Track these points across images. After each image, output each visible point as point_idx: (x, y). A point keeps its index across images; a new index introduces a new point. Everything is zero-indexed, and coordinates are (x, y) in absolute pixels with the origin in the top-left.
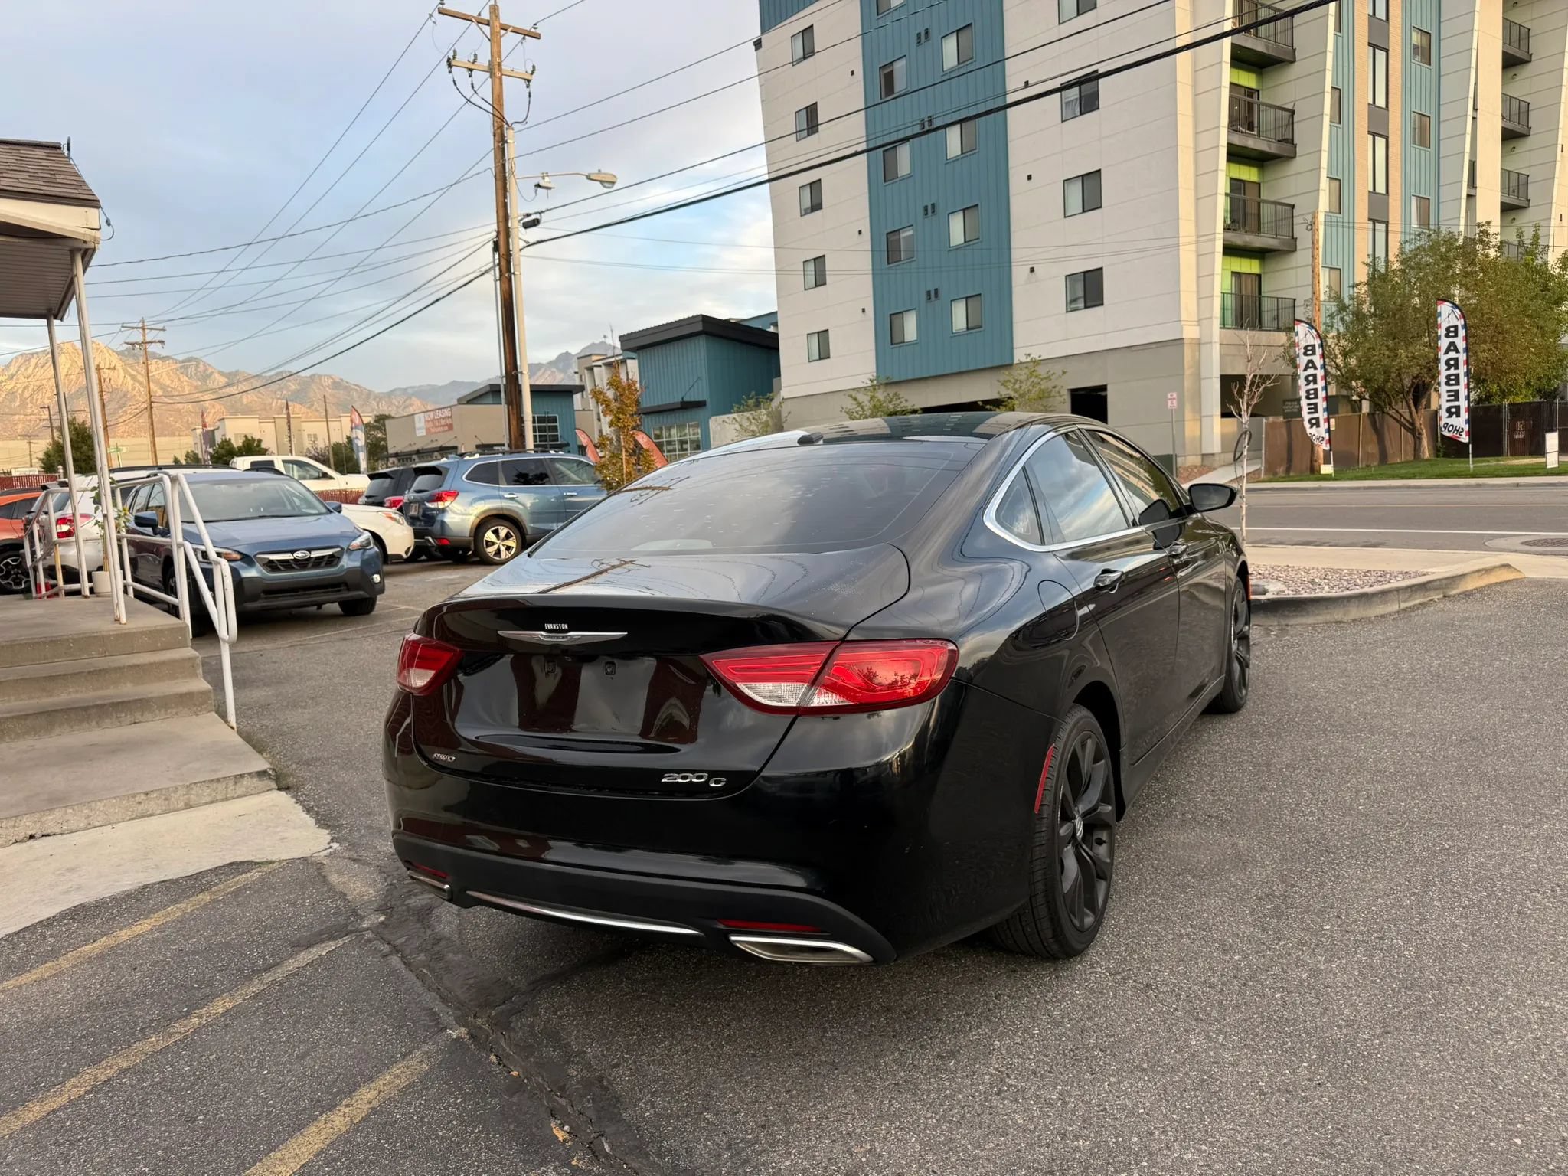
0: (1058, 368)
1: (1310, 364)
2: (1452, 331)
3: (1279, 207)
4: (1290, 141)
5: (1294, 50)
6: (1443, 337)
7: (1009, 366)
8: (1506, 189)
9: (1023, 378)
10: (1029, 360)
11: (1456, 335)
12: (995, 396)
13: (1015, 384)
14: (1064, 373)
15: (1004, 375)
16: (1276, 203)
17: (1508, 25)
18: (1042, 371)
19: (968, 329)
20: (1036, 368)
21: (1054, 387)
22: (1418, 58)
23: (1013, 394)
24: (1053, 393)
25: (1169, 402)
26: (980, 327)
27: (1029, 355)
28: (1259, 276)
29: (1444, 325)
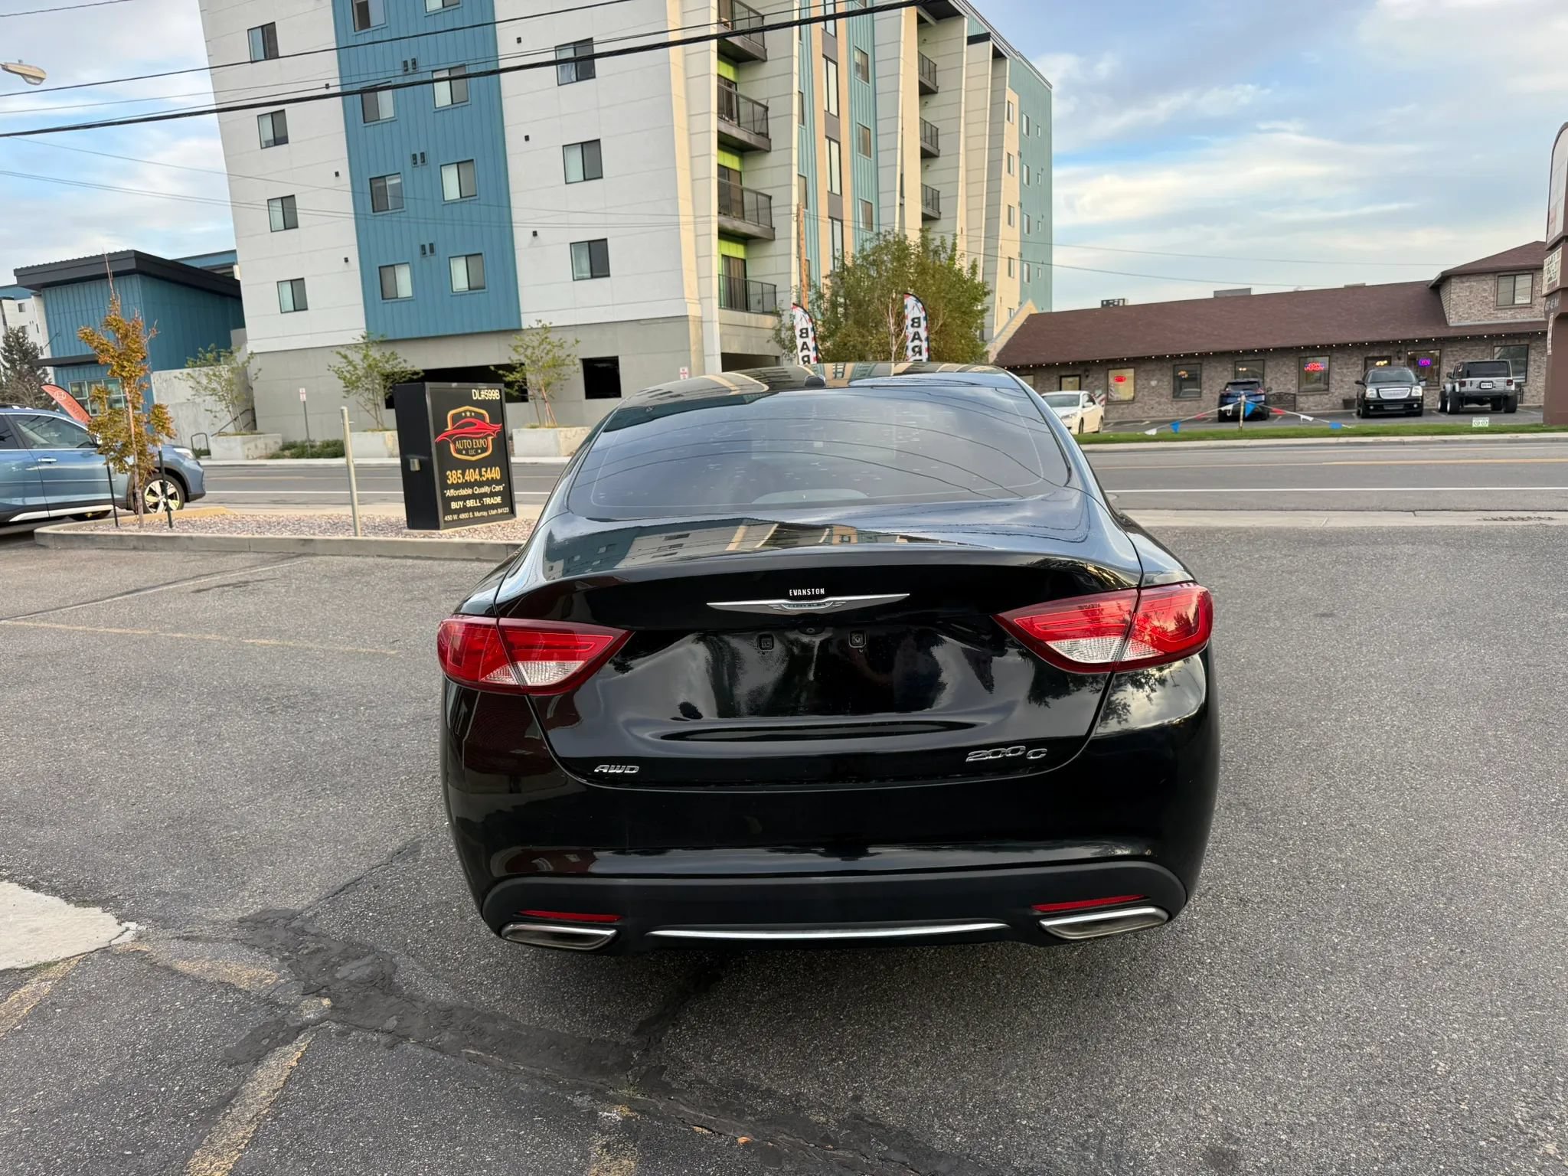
0: (570, 337)
1: (805, 346)
2: (915, 322)
3: (759, 197)
4: (766, 135)
5: (766, 50)
6: (910, 327)
7: (519, 330)
8: (926, 202)
9: (536, 344)
10: (540, 325)
11: (919, 326)
12: (505, 361)
13: (526, 349)
14: (577, 342)
15: (515, 340)
16: (758, 193)
17: (922, 58)
18: (554, 338)
19: (470, 288)
20: (549, 335)
21: (569, 356)
22: (860, 75)
23: (523, 359)
24: (567, 362)
25: (682, 376)
26: (484, 288)
27: (540, 321)
28: (744, 261)
29: (910, 317)
